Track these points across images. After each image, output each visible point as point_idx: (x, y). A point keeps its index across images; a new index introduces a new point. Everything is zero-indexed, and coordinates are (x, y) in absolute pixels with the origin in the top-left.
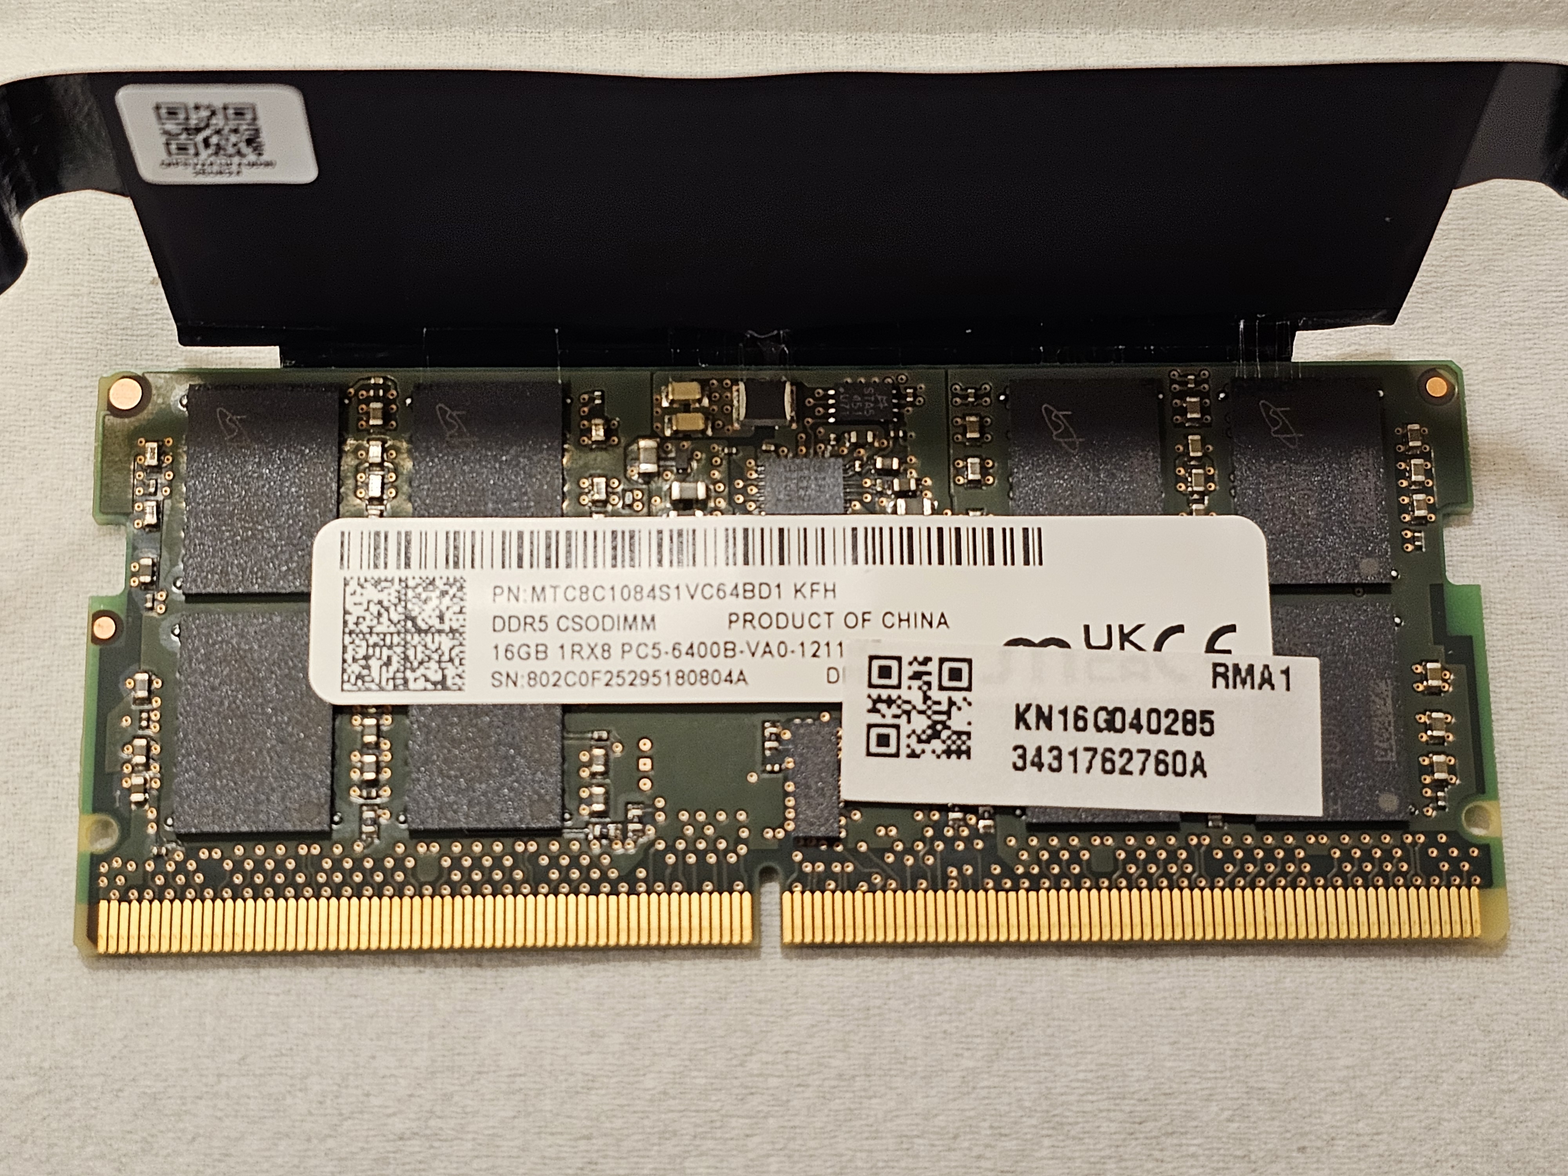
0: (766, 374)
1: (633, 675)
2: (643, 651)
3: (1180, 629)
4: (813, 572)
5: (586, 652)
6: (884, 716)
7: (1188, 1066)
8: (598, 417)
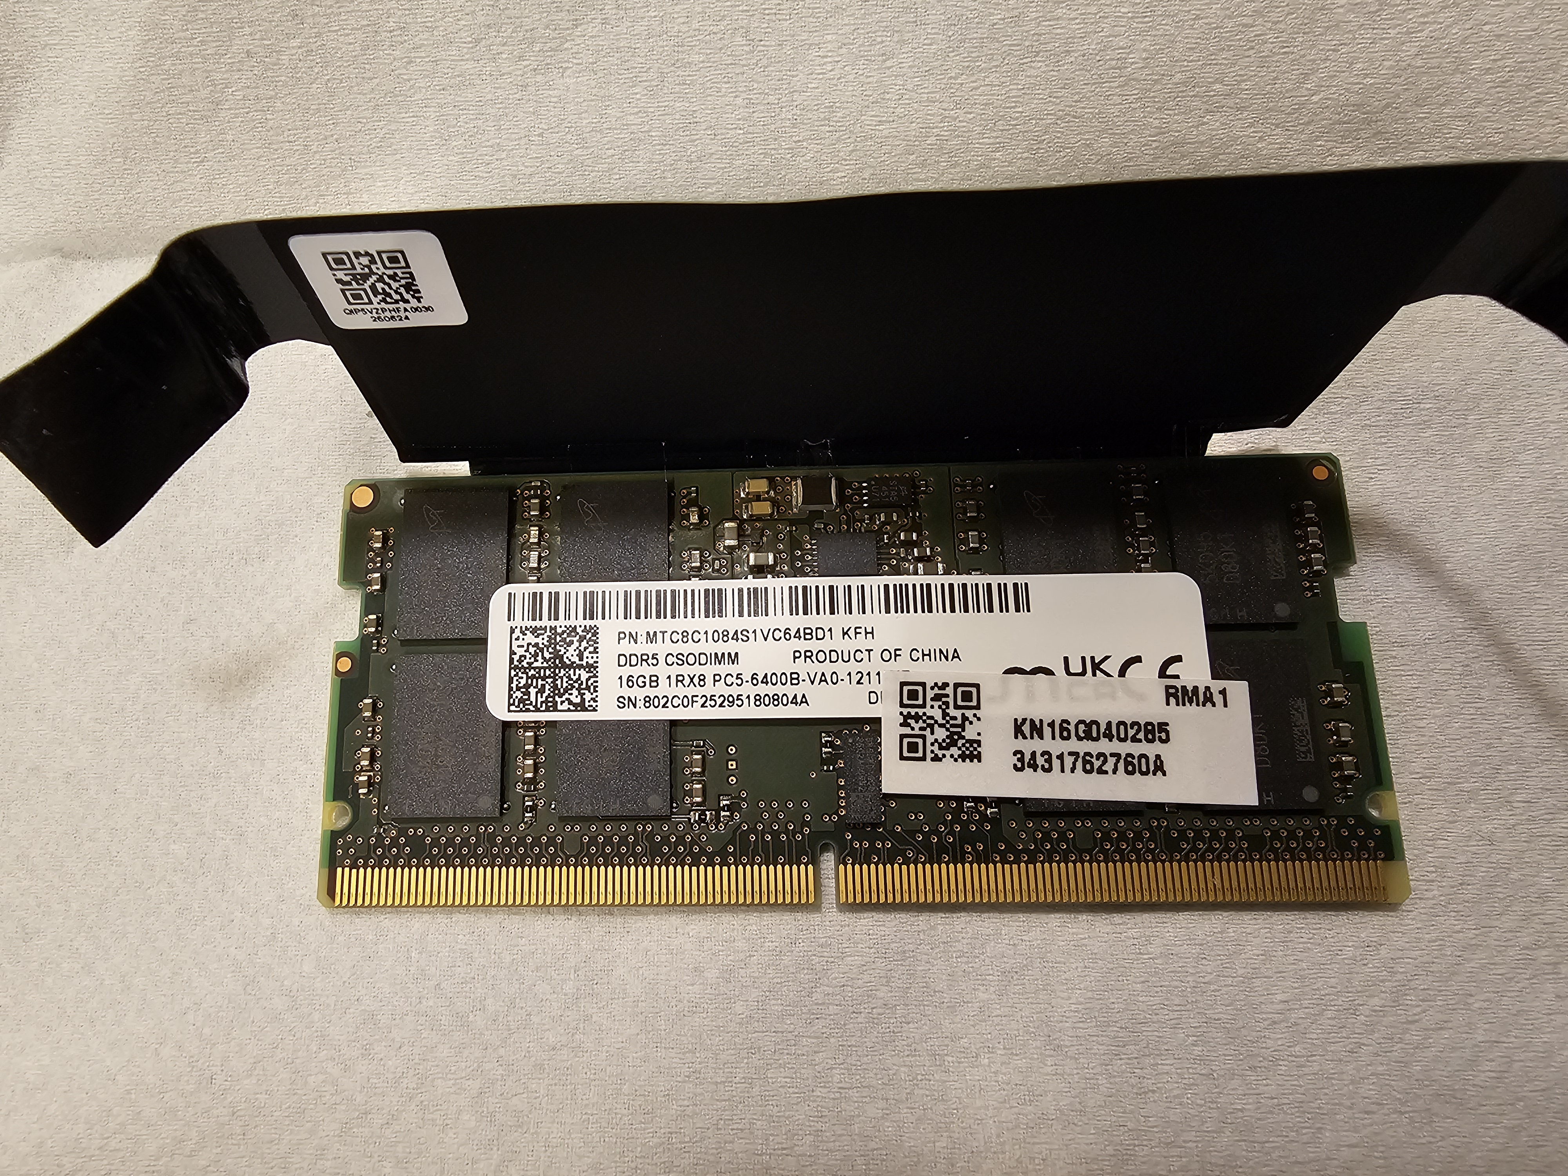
0: (816, 472)
1: (722, 698)
2: (729, 680)
3: (1138, 659)
4: (856, 619)
5: (687, 681)
6: (913, 729)
7: (1157, 1000)
8: (694, 506)
